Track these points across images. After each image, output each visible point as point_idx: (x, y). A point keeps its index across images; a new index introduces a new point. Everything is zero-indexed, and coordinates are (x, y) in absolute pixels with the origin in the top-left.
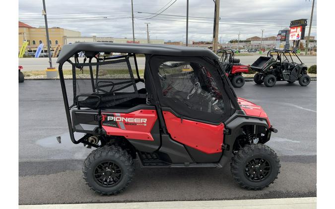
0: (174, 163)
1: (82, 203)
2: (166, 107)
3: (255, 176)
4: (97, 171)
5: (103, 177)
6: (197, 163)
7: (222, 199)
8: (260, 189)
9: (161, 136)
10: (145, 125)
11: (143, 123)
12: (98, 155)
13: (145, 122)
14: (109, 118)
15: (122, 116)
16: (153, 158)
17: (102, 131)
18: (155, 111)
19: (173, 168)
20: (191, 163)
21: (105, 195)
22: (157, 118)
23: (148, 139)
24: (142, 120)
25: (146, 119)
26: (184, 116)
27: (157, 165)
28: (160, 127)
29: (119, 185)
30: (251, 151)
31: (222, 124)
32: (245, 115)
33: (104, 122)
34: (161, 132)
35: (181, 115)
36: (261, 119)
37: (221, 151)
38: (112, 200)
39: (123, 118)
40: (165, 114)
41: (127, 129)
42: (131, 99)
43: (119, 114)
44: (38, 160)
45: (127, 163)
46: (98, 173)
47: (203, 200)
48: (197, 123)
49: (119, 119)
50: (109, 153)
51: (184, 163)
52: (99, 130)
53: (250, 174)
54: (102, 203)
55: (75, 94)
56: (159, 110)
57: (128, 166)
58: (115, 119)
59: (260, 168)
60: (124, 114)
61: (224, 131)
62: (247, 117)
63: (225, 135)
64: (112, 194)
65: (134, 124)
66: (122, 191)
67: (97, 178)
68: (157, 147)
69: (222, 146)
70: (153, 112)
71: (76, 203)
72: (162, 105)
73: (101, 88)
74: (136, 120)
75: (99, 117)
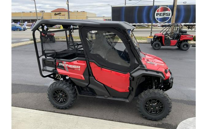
0: (98, 95)
1: (45, 111)
2: (91, 59)
3: (152, 111)
4: (54, 94)
5: (58, 98)
6: (114, 97)
7: (126, 123)
8: (155, 120)
9: (89, 78)
10: (79, 70)
11: (78, 68)
12: (55, 85)
13: (79, 68)
14: (60, 64)
15: (67, 63)
16: (87, 90)
17: (56, 71)
18: (85, 62)
19: (98, 98)
20: (108, 96)
21: (59, 108)
22: (86, 66)
23: (81, 79)
24: (77, 67)
25: (80, 66)
26: (103, 66)
27: (88, 95)
28: (88, 72)
29: (66, 104)
30: (149, 93)
31: (129, 73)
32: (146, 68)
33: (57, 66)
34: (90, 75)
35: (101, 65)
36: (158, 72)
37: (128, 91)
38: (61, 112)
39: (67, 65)
40: (91, 64)
41: (69, 72)
42: (72, 53)
43: (65, 62)
44: (38, 85)
45: (70, 92)
46: (55, 95)
47: (114, 121)
48: (111, 72)
49: (65, 65)
50: (60, 85)
51: (104, 96)
52: (55, 71)
53: (149, 109)
54: (55, 112)
55: (42, 49)
56: (88, 62)
57: (71, 93)
58: (63, 65)
59: (156, 106)
60: (68, 62)
61: (130, 78)
62: (147, 70)
63: (130, 81)
64: (62, 109)
65: (73, 69)
66: (68, 108)
67: (54, 98)
68: (87, 84)
69: (129, 88)
70: (84, 62)
71: (42, 110)
72: (89, 58)
73: (71, 47)
74: (74, 67)
75: (55, 63)
